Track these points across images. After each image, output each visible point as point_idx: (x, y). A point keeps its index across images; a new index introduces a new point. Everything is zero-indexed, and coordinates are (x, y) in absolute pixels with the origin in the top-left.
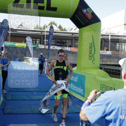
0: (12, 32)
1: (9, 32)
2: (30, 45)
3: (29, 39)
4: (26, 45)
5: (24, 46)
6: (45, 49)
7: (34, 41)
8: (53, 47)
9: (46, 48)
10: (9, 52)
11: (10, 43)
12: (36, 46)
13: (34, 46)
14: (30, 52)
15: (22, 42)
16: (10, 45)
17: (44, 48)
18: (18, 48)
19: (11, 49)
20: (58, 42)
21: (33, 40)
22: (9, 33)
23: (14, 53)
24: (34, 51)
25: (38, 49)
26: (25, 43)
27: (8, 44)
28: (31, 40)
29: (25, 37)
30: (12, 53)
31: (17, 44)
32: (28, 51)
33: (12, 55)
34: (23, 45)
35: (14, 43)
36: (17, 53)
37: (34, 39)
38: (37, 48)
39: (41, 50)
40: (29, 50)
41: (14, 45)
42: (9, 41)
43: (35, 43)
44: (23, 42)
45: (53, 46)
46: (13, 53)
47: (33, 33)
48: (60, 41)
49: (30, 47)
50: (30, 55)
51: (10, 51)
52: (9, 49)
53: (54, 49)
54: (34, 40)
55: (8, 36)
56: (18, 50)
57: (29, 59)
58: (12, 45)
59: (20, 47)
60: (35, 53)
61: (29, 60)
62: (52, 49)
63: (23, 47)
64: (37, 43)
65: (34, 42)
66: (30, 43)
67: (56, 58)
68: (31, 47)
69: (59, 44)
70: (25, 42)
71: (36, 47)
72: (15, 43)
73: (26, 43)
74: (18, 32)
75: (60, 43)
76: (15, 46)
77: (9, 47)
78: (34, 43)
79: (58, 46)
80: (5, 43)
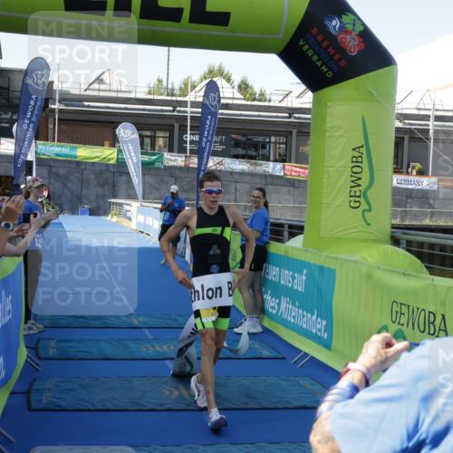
0: (66, 105)
1: (53, 106)
2: (133, 154)
3: (126, 132)
4: (115, 155)
5: (109, 160)
6: (187, 168)
7: (147, 141)
8: (218, 163)
9: (191, 166)
10: (52, 180)
11: (58, 146)
12: (155, 157)
13: (146, 158)
14: (130, 181)
15: (102, 145)
16: (57, 155)
17: (183, 164)
18: (88, 167)
19: (62, 171)
20: (237, 144)
21: (142, 137)
22: (54, 110)
23: (74, 185)
24: (148, 177)
25: (161, 169)
26: (113, 145)
27: (52, 149)
28: (136, 136)
29: (112, 123)
30: (65, 185)
31: (84, 152)
32: (124, 178)
33: (66, 190)
34: (105, 153)
35: (72, 148)
36: (83, 183)
37: (148, 133)
38: (157, 165)
39: (172, 171)
40: (128, 174)
41: (73, 153)
42: (54, 141)
43: (149, 148)
44: (107, 143)
45: (217, 159)
46: (69, 185)
47: (144, 110)
48: (244, 139)
49: (130, 161)
50: (130, 192)
51: (57, 176)
52: (54, 170)
53: (222, 168)
54: (147, 136)
55: (51, 120)
56: (86, 172)
57: (130, 205)
58: (67, 156)
59: (93, 163)
60: (150, 185)
61: (127, 211)
62: (214, 168)
63: (104, 161)
64: (157, 148)
65: (147, 144)
66: (131, 148)
67: (229, 201)
68: (135, 161)
69: (240, 151)
70: (114, 141)
71: (152, 163)
72: (76, 148)
73: (117, 145)
74: (89, 106)
75: (243, 149)
76: (76, 158)
77: (54, 160)
78: (145, 147)
79: (236, 157)
80: (40, 147)
